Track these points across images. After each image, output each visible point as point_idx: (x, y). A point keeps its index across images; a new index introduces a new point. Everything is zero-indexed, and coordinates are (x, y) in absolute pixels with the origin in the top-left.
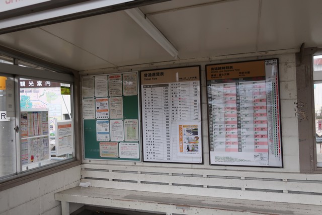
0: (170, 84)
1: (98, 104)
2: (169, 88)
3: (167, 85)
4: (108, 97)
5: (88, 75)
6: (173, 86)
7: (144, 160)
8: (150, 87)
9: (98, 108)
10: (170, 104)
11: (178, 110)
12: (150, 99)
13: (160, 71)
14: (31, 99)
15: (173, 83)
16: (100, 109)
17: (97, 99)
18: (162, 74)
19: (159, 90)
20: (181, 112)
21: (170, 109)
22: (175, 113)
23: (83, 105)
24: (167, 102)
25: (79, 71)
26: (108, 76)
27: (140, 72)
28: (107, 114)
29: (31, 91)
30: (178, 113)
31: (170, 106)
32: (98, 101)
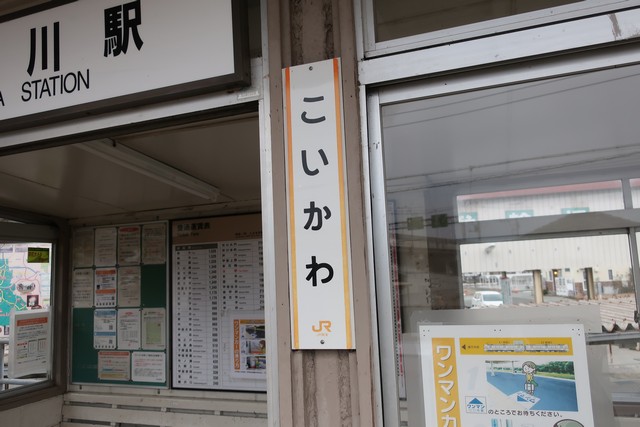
0: (220, 244)
1: (99, 280)
2: (219, 251)
3: (216, 246)
4: (117, 266)
5: (84, 225)
6: (225, 248)
7: (174, 386)
8: (187, 248)
9: (98, 286)
10: (219, 280)
11: (233, 291)
12: (187, 270)
13: (204, 221)
14: (10, 265)
15: (225, 243)
16: (101, 288)
17: (98, 269)
18: (207, 225)
19: (203, 255)
20: (238, 294)
21: (220, 290)
22: (227, 297)
23: (74, 281)
24: (215, 277)
25: (68, 220)
26: (117, 228)
27: (171, 222)
28: (113, 298)
29: (11, 250)
30: (233, 297)
31: (220, 284)
32: (98, 273)
